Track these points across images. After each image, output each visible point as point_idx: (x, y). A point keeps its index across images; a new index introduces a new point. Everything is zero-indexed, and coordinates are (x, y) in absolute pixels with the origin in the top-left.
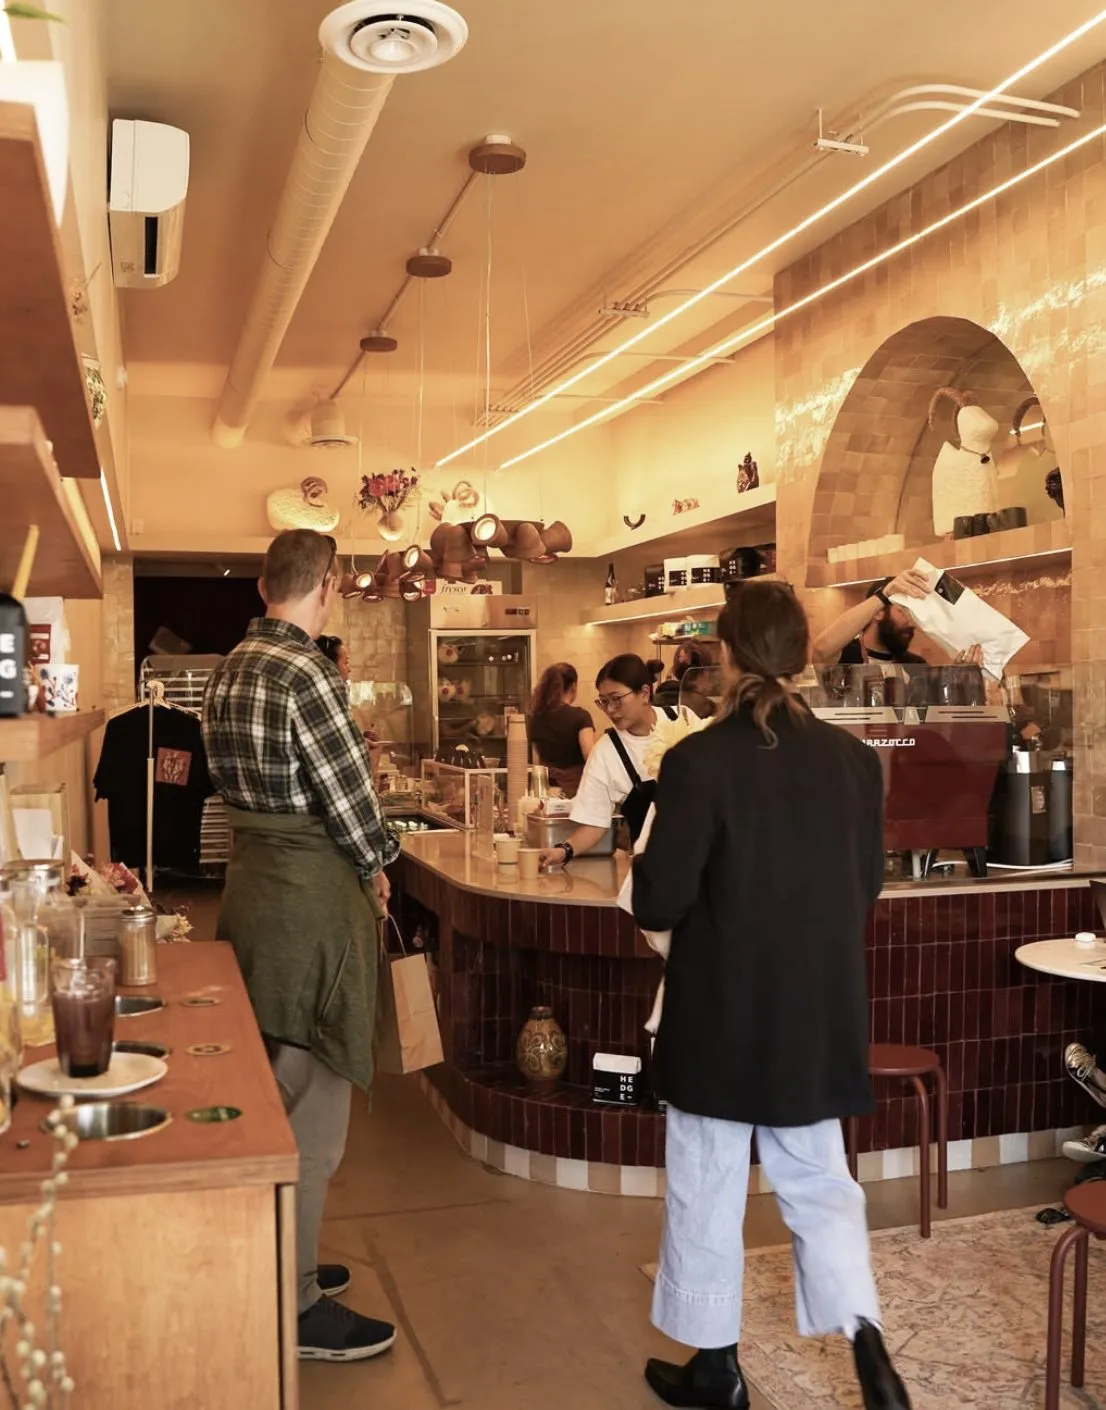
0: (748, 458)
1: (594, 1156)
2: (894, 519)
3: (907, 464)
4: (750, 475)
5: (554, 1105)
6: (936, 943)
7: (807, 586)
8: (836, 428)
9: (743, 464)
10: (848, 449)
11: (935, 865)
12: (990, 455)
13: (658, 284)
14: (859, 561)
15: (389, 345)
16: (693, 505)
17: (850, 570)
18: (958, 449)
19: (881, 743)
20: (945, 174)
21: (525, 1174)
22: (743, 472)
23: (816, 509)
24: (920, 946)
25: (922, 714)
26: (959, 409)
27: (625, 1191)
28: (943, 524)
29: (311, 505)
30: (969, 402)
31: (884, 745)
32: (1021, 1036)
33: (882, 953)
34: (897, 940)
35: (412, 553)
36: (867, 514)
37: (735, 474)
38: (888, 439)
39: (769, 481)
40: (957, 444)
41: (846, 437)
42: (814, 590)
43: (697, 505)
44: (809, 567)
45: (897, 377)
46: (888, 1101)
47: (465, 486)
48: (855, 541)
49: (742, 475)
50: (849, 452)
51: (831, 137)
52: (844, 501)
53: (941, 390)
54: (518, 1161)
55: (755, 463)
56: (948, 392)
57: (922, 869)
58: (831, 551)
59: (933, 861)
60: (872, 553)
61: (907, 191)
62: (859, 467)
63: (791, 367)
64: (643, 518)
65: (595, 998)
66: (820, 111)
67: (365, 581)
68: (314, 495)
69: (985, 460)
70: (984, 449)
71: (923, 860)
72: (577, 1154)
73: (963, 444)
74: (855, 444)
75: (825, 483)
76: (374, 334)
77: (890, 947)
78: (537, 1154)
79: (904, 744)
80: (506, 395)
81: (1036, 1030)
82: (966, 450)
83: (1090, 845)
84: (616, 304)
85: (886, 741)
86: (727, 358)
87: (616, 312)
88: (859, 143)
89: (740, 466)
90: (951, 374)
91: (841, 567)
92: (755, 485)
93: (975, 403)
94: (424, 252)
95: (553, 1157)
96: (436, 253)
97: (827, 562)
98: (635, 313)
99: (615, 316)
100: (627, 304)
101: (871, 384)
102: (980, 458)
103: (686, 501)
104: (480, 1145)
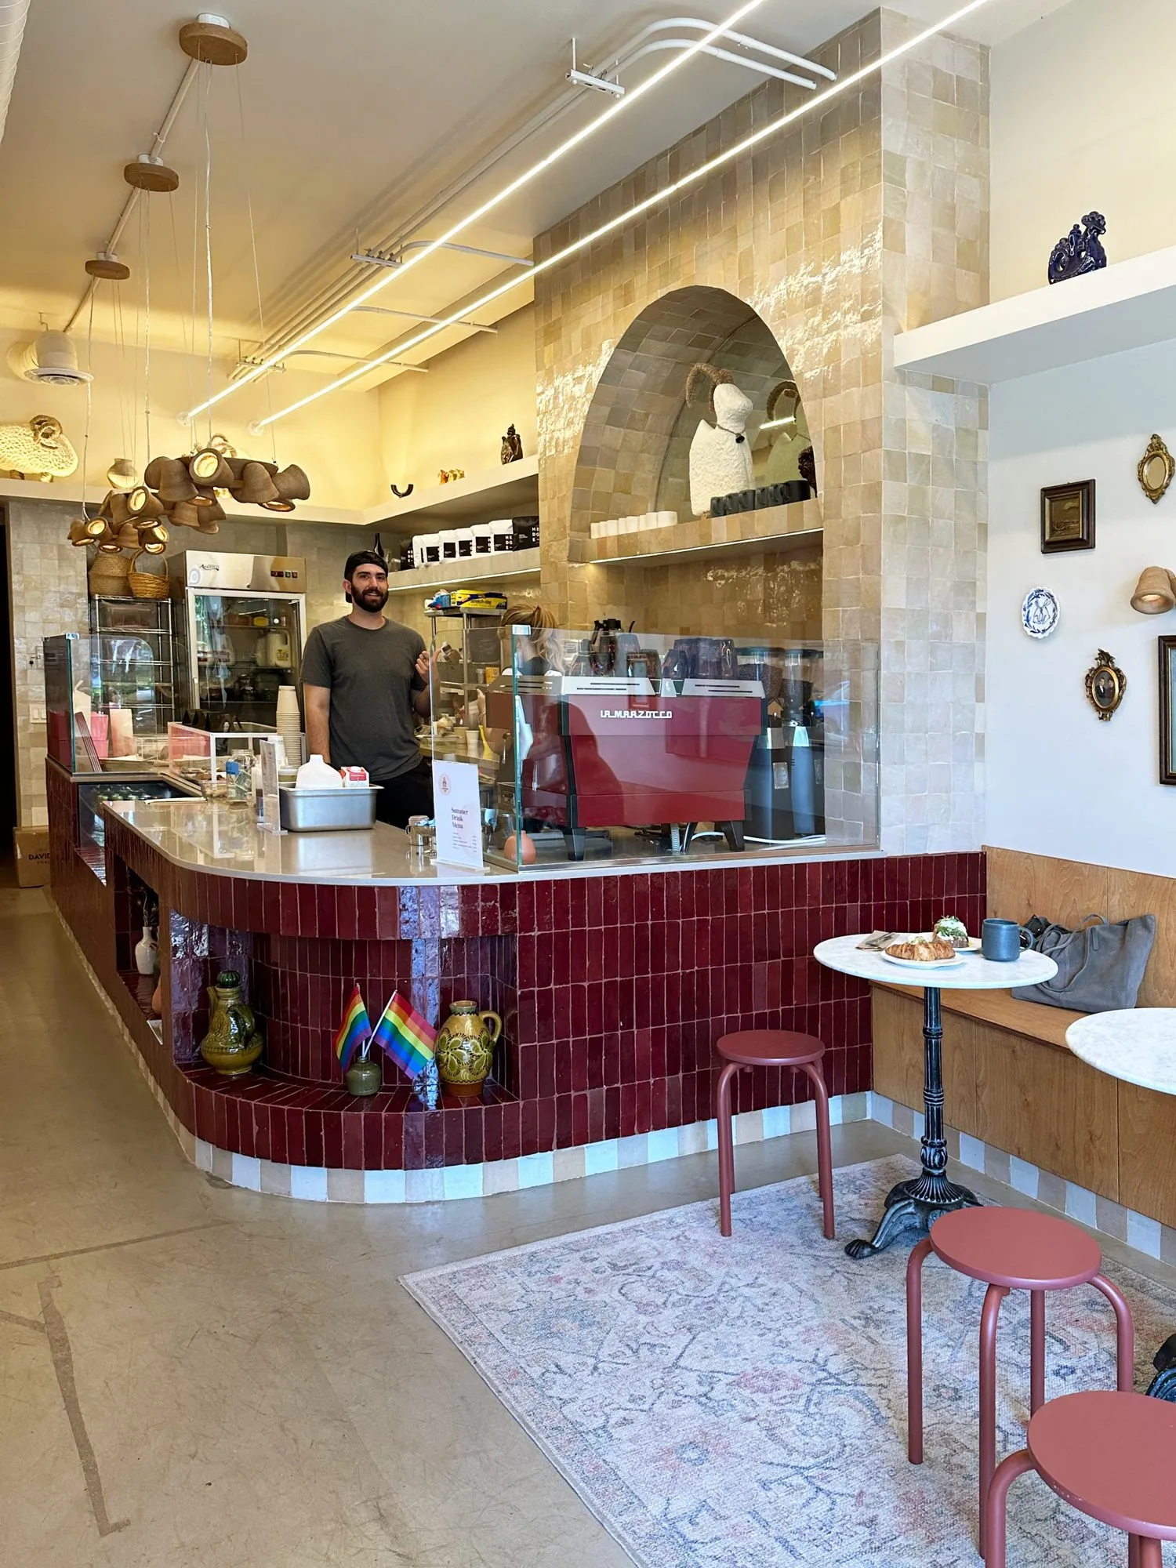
0: (512, 430)
1: (334, 1163)
2: (654, 499)
3: (666, 444)
4: (513, 449)
5: (286, 1107)
6: (695, 918)
7: (570, 561)
8: (595, 401)
9: (506, 436)
10: (607, 424)
11: (694, 837)
12: (744, 435)
13: (411, 232)
14: (619, 537)
15: (120, 272)
16: (459, 475)
17: (611, 546)
18: (714, 428)
19: (638, 714)
20: (703, 136)
21: (256, 1187)
22: (507, 444)
23: (577, 482)
24: (680, 921)
25: (679, 687)
26: (715, 387)
27: (369, 1199)
28: (700, 504)
29: (43, 445)
30: (724, 380)
31: (640, 716)
32: (780, 1009)
33: (642, 928)
34: (658, 915)
35: (138, 495)
36: (628, 493)
37: (498, 445)
38: (647, 415)
39: (533, 453)
40: (712, 423)
41: (605, 411)
42: (577, 565)
43: (462, 476)
44: (571, 541)
45: (654, 349)
46: (652, 1081)
47: (221, 440)
48: (616, 518)
49: (506, 448)
50: (608, 427)
51: (586, 72)
52: (604, 479)
53: (698, 366)
54: (246, 1171)
55: (518, 436)
56: (704, 367)
57: (681, 842)
58: (594, 526)
59: (691, 833)
60: (633, 529)
61: (664, 154)
62: (618, 444)
63: (551, 333)
64: (411, 487)
65: (337, 982)
66: (574, 40)
67: (97, 528)
68: (46, 436)
69: (740, 439)
70: (739, 428)
71: (682, 834)
72: (314, 1162)
73: (719, 422)
74: (615, 418)
75: (587, 456)
76: (102, 257)
77: (650, 923)
78: (268, 1162)
79: (661, 717)
80: (260, 347)
81: (794, 1003)
82: (721, 428)
83: (842, 819)
84: (370, 250)
85: (642, 712)
86: (490, 327)
87: (368, 259)
88: (613, 82)
89: (504, 438)
90: (708, 353)
91: (602, 542)
92: (519, 456)
93: (731, 382)
94: (145, 159)
95: (286, 1166)
96: (159, 162)
97: (590, 537)
98: (390, 263)
99: (370, 266)
100: (381, 253)
101: (628, 358)
102: (735, 437)
103: (452, 471)
104: (204, 1154)
